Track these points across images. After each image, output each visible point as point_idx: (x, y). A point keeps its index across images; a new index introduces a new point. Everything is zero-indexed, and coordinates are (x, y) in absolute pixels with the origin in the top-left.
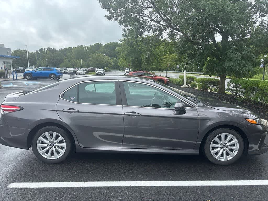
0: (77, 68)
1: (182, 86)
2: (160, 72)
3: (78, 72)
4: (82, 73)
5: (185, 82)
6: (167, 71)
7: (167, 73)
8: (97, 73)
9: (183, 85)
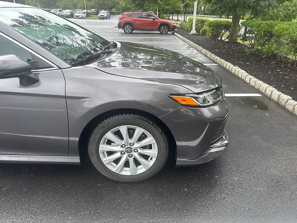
0: (76, 10)
1: (190, 32)
2: (178, 15)
3: (76, 14)
4: (81, 16)
5: (194, 27)
6: (185, 15)
7: (185, 16)
8: (99, 16)
9: (192, 31)
